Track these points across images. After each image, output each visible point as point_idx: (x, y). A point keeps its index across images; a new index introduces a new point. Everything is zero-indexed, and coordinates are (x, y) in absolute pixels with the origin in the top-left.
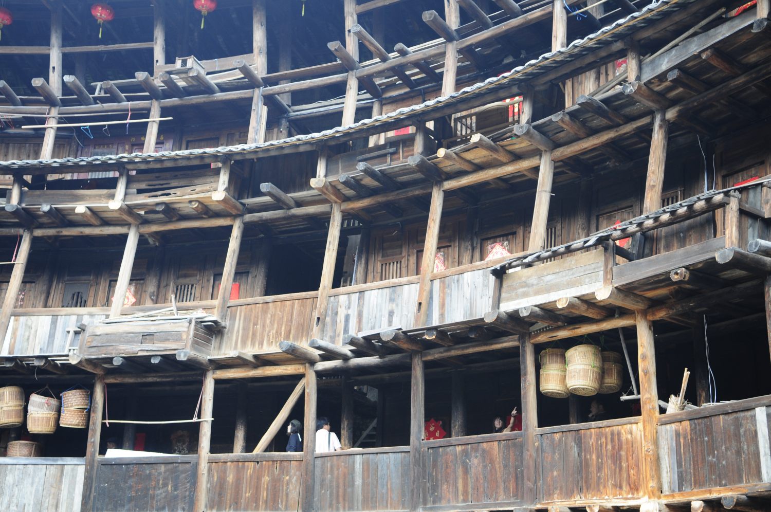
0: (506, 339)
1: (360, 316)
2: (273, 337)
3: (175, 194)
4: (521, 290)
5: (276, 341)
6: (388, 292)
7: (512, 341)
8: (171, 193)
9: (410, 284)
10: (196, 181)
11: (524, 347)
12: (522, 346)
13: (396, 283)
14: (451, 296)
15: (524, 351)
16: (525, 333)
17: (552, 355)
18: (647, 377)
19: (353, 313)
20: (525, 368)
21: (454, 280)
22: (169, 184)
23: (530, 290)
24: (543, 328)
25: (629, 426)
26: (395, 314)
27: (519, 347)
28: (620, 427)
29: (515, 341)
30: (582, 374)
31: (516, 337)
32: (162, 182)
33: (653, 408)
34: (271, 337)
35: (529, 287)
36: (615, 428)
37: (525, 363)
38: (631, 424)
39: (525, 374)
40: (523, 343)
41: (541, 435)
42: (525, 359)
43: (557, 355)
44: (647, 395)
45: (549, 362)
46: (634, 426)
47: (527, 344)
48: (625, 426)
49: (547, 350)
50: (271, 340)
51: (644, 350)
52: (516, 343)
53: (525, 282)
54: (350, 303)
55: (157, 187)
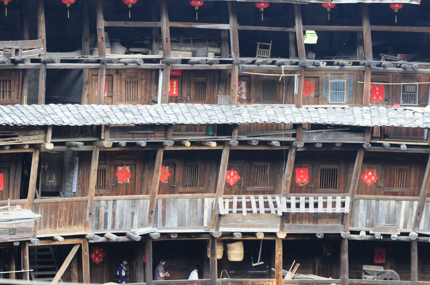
1: (114, 214)
2: (62, 222)
3: (18, 140)
4: (232, 223)
5: (64, 225)
6: (131, 202)
8: (16, 139)
9: (144, 199)
10: (30, 133)
13: (136, 198)
14: (169, 209)
18: (281, 264)
19: (110, 212)
21: (171, 201)
22: (14, 133)
23: (238, 224)
25: (268, 282)
26: (136, 215)
32: (9, 132)
34: (61, 222)
35: (237, 223)
46: (271, 283)
48: (266, 282)
50: (61, 224)
51: (280, 253)
53: (235, 220)
54: (107, 205)
55: (6, 135)
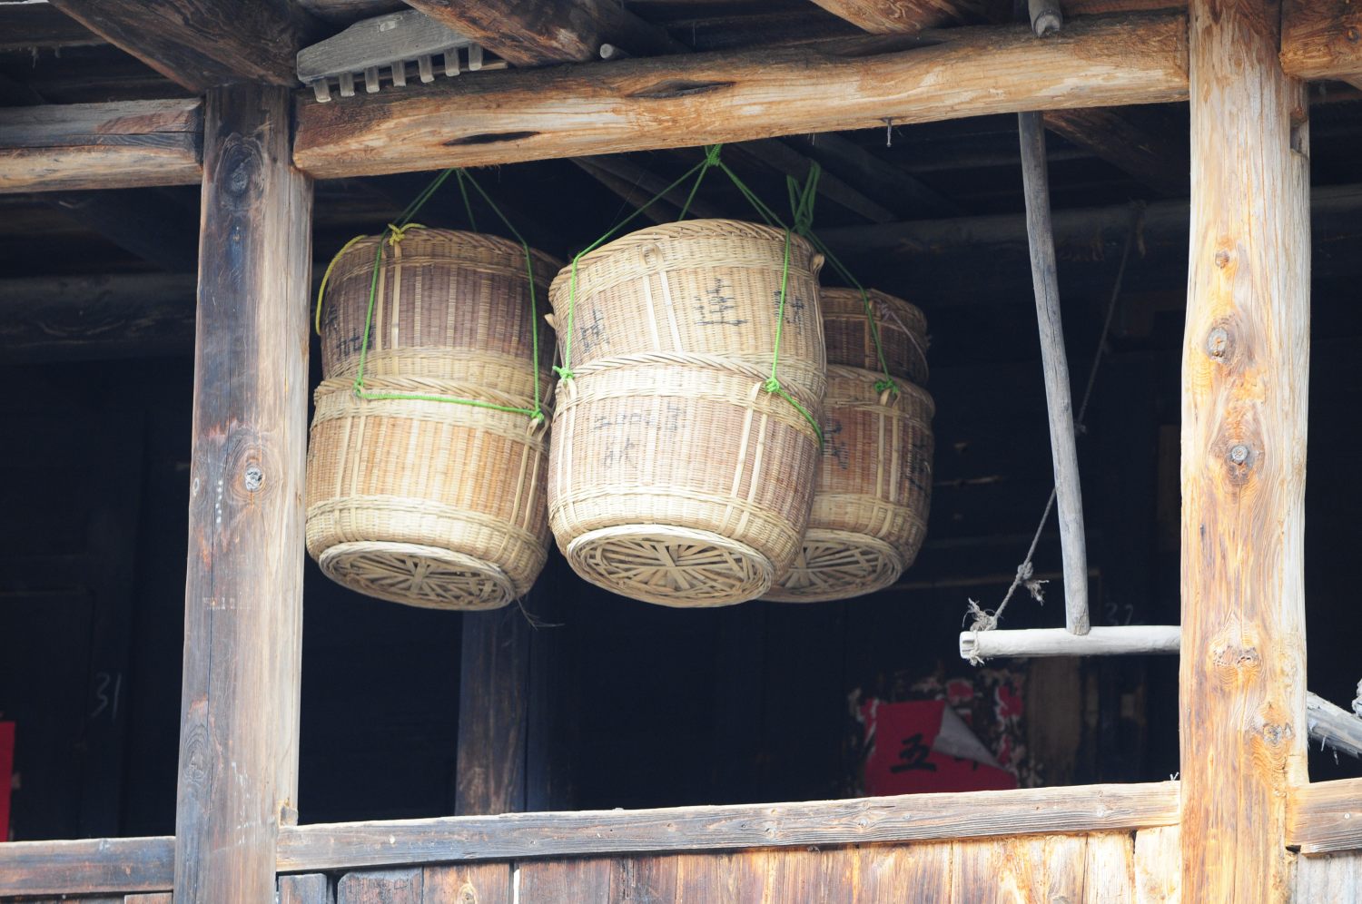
0: (87, 117)
7: (135, 140)
11: (241, 196)
12: (223, 186)
15: (236, 226)
16: (259, 87)
17: (435, 275)
18: (1248, 497)
20: (240, 354)
24: (411, 66)
25: (1061, 850)
27: (196, 189)
28: (987, 854)
29: (164, 139)
30: (687, 435)
31: (176, 113)
33: (1275, 729)
36: (947, 859)
37: (236, 315)
38: (1084, 832)
39: (237, 405)
40: (236, 165)
41: (333, 876)
42: (237, 292)
43: (468, 280)
44: (1237, 633)
45: (407, 324)
46: (1107, 851)
47: (264, 176)
48: (1031, 850)
49: (396, 236)
51: (1242, 294)
52: (169, 163)
